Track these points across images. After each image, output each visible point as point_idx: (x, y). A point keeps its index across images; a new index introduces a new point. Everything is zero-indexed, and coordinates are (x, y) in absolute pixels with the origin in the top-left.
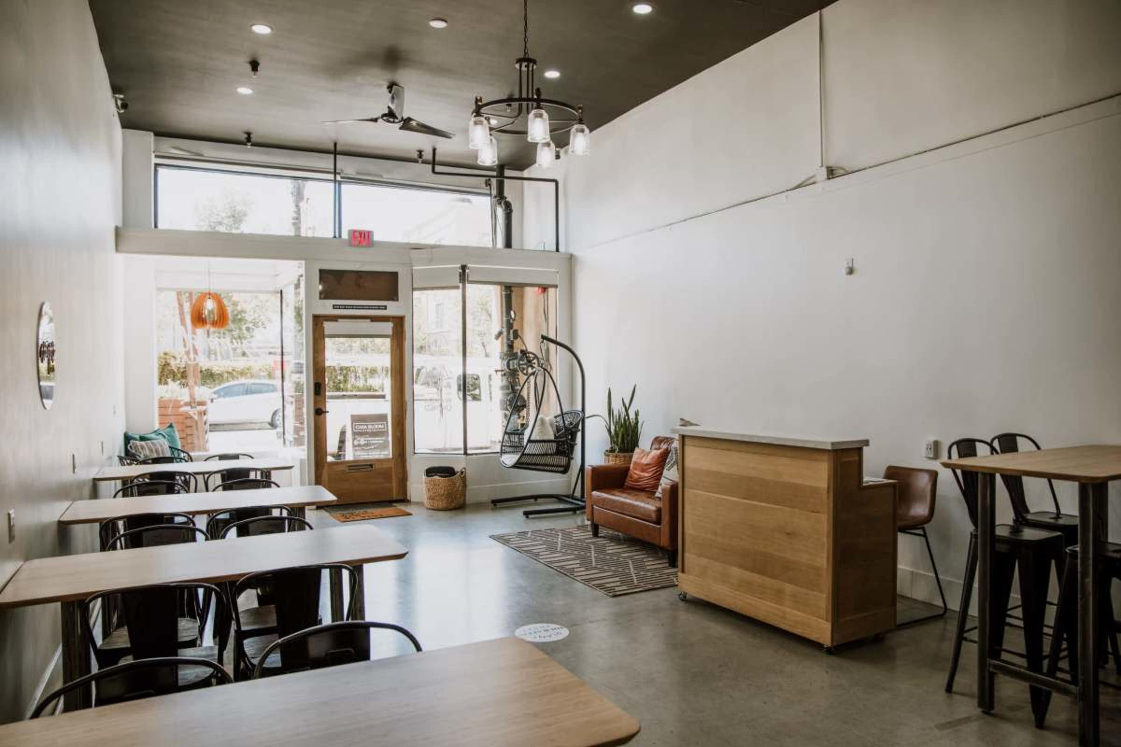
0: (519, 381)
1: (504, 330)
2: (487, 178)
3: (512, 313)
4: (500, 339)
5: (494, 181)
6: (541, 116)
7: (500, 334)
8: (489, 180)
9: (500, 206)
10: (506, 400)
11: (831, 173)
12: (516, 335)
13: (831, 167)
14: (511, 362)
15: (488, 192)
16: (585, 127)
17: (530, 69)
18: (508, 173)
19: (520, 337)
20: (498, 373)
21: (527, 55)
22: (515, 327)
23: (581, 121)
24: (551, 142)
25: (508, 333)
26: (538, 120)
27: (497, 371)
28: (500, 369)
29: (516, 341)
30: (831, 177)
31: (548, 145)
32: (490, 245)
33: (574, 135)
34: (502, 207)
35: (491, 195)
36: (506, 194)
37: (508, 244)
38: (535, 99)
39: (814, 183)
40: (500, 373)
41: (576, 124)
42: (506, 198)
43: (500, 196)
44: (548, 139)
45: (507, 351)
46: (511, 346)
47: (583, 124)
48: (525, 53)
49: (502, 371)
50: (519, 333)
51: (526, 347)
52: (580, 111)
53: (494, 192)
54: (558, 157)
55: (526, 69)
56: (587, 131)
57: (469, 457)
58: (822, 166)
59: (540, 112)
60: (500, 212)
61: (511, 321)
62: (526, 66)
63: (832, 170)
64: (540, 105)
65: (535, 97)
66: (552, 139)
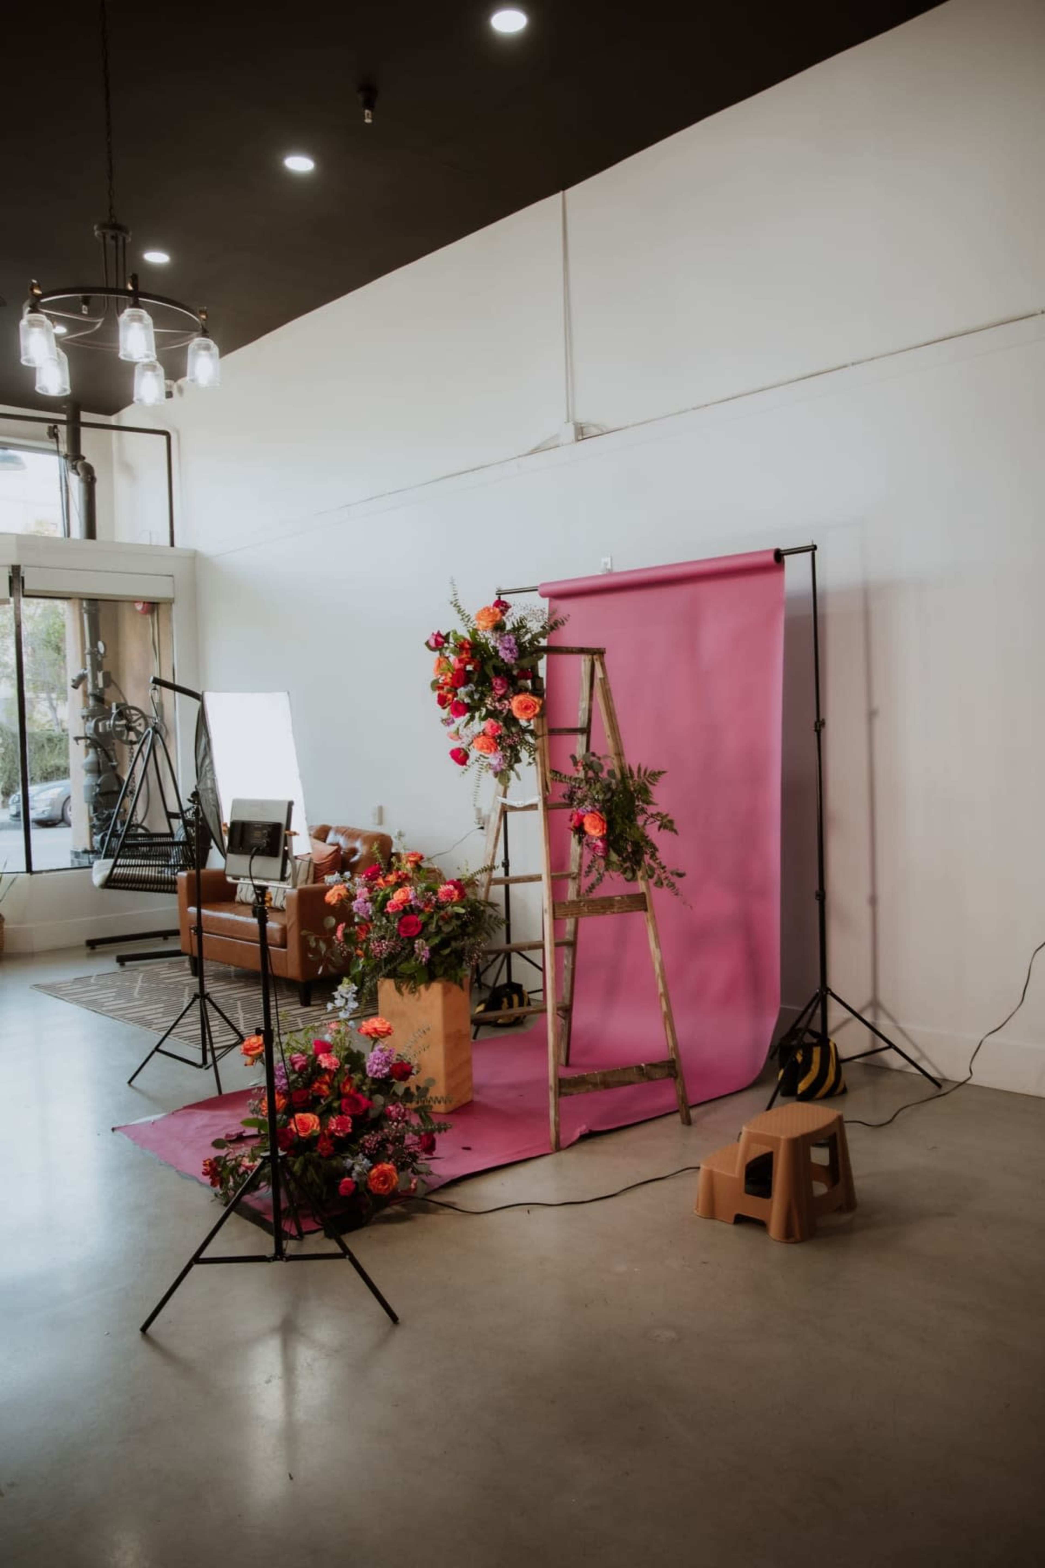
0: (115, 754)
1: (88, 672)
2: (52, 425)
3: (101, 646)
4: (81, 687)
5: (63, 430)
6: (140, 319)
7: (82, 678)
8: (55, 427)
9: (74, 471)
10: (94, 784)
11: (581, 433)
12: (108, 680)
13: (581, 424)
14: (100, 724)
15: (54, 447)
16: (211, 343)
17: (120, 243)
18: (85, 417)
19: (115, 684)
20: (80, 742)
21: (113, 220)
22: (106, 667)
23: (205, 333)
24: (158, 365)
25: (95, 678)
26: (136, 325)
27: (77, 739)
28: (83, 735)
29: (107, 690)
30: (580, 438)
31: (153, 368)
32: (59, 533)
33: (195, 354)
34: (78, 474)
35: (58, 452)
36: (84, 452)
37: (91, 532)
38: (131, 291)
39: (557, 446)
40: (82, 742)
41: (198, 336)
42: (84, 458)
43: (75, 456)
44: (153, 356)
45: (94, 706)
46: (99, 699)
47: (208, 337)
48: (111, 216)
49: (86, 738)
50: (113, 677)
51: (124, 699)
52: (204, 317)
53: (64, 448)
54: (169, 395)
55: (113, 243)
56: (215, 349)
57: (34, 876)
58: (568, 421)
59: (140, 314)
60: (76, 482)
61: (100, 659)
62: (112, 237)
63: (582, 428)
64: (138, 301)
65: (130, 287)
66: (158, 360)
